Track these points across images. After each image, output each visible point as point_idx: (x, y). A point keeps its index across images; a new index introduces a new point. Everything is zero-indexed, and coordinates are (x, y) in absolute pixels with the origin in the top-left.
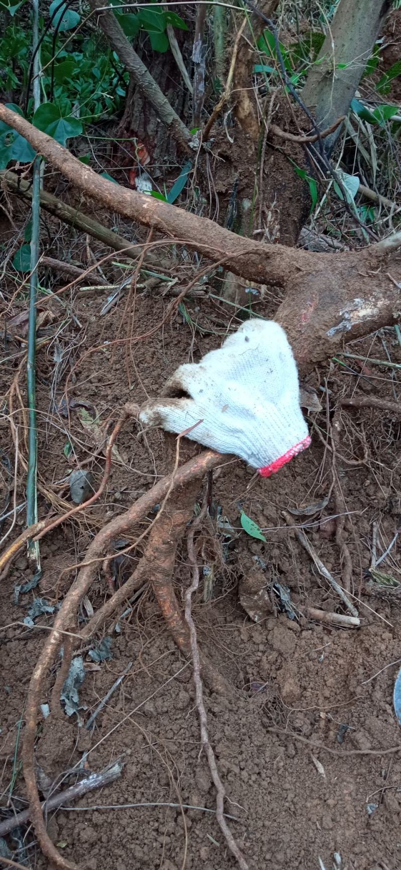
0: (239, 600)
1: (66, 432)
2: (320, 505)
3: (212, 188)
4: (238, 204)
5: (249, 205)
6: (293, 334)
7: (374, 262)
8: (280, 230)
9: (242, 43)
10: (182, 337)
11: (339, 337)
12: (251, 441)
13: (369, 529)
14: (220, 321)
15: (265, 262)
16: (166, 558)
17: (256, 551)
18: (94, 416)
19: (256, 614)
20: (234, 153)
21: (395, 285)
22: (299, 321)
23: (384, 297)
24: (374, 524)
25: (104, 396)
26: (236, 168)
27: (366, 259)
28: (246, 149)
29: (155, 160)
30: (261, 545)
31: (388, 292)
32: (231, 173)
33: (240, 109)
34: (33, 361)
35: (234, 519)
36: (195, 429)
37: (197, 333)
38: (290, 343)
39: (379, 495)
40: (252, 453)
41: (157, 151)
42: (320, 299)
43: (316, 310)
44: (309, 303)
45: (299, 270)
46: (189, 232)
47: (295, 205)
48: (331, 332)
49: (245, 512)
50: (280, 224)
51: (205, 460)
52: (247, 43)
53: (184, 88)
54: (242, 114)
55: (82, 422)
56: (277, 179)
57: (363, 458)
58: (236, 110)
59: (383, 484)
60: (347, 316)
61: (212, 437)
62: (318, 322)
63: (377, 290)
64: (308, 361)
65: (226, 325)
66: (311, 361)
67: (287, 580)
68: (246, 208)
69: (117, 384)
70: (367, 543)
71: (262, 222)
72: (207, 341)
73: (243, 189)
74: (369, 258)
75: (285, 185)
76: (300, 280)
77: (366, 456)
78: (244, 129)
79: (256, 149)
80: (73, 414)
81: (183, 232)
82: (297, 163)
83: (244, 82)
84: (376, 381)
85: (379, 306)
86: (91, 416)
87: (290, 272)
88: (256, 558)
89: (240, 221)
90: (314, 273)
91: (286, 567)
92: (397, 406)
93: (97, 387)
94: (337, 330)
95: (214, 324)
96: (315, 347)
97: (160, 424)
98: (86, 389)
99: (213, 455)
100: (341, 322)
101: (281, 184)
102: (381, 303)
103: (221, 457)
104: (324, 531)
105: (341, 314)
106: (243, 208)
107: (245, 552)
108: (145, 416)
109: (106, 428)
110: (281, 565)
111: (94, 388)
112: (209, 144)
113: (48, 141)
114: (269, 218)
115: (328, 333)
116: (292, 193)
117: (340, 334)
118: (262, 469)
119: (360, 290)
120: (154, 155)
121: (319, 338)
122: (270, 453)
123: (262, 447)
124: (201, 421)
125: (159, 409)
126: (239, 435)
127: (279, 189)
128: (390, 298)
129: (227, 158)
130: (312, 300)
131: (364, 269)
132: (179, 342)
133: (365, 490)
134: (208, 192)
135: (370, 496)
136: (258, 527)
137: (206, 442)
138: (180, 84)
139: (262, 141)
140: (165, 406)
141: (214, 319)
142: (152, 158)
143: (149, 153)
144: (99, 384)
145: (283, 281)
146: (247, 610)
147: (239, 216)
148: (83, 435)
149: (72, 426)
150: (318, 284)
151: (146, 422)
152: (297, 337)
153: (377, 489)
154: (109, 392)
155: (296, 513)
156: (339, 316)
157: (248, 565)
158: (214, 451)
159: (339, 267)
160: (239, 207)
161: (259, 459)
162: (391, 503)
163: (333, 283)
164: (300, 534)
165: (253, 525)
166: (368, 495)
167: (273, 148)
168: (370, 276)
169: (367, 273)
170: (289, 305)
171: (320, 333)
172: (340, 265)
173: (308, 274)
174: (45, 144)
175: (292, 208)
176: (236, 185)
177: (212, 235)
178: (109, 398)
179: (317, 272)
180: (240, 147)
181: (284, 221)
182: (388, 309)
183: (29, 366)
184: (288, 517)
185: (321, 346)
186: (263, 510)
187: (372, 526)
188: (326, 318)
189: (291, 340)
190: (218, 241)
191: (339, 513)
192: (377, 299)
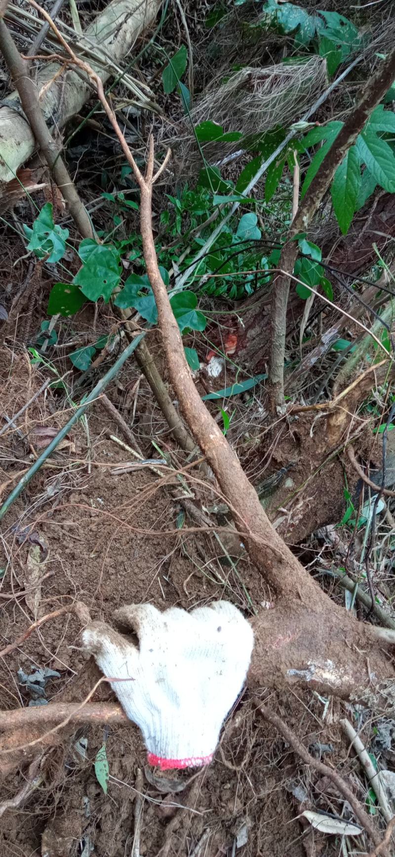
0: (43, 831)
1: (9, 559)
2: (174, 785)
3: (271, 450)
4: (282, 478)
5: (291, 485)
6: (260, 649)
7: (363, 641)
8: (301, 521)
9: (370, 376)
10: (164, 543)
11: (295, 681)
12: (161, 726)
13: (201, 832)
14: (203, 552)
15: (276, 563)
16: (9, 761)
17: (90, 793)
18: (42, 560)
19: (48, 851)
20: (307, 442)
21: (367, 672)
22: (272, 642)
23: (352, 675)
24: (208, 830)
25: (64, 546)
26: (300, 453)
27: (359, 634)
28: (318, 446)
29: (238, 356)
30: (99, 791)
31: (358, 674)
32: (294, 452)
33: (334, 417)
34: (30, 479)
35: (93, 747)
36: (123, 683)
37: (179, 550)
38: (252, 657)
39: (230, 805)
40: (154, 737)
41: (244, 351)
42: (300, 637)
43: (292, 644)
44: (289, 632)
45: (299, 596)
46: (232, 487)
47: (325, 511)
48: (291, 672)
49: (107, 746)
50: (304, 515)
51: (110, 713)
52: (374, 380)
53: (297, 325)
54: (333, 422)
55: (29, 557)
56: (325, 483)
57: (239, 764)
58: (330, 416)
59: (239, 797)
60: (313, 669)
61: (132, 699)
62: (286, 656)
63: (351, 665)
64: (256, 680)
65: (206, 559)
66: (258, 682)
67: (98, 838)
68: (286, 486)
69: (82, 543)
70: (190, 844)
71: (291, 506)
72: (181, 562)
73: (294, 472)
74: (361, 635)
75: (328, 492)
76: (295, 607)
77: (243, 764)
78: (327, 432)
79: (325, 451)
80: (26, 544)
81: (227, 482)
82: (348, 482)
83: (351, 402)
84: (294, 698)
85: (343, 679)
86: (40, 557)
87: (290, 591)
88: (86, 800)
89: (275, 491)
90: (310, 610)
91: (106, 827)
92: (298, 745)
93: (64, 534)
94: (297, 674)
95: (197, 551)
96: (270, 673)
97: (96, 653)
98: (54, 530)
99: (120, 713)
100: (305, 669)
101: (325, 488)
102: (347, 678)
103: (125, 720)
104: (162, 811)
105: (309, 664)
106: (284, 484)
107: (80, 787)
108: (88, 636)
109: (45, 577)
110: (102, 821)
111: (61, 534)
112: (292, 418)
113: (173, 327)
114: (298, 506)
115: (288, 671)
116: (329, 501)
117: (297, 679)
118: (152, 754)
119: (337, 655)
120: (240, 353)
121: (279, 670)
122: (169, 749)
123: (167, 738)
124: (132, 679)
125: (105, 641)
126: (155, 713)
127: (321, 491)
128: (357, 680)
129: (298, 439)
130: (293, 633)
131: (351, 639)
132: (159, 544)
133: (221, 792)
134: (265, 450)
135: (221, 800)
136: (108, 772)
137: (123, 699)
138: (296, 320)
139: (335, 450)
140: (112, 642)
141: (200, 547)
142: (236, 352)
143: (237, 348)
144: (67, 534)
145: (281, 592)
146: (43, 844)
147: (277, 487)
148: (21, 569)
149: (18, 555)
150: (307, 622)
151: (86, 643)
152: (261, 654)
153: (231, 799)
154: (71, 545)
155: (150, 780)
156: (306, 664)
157: (75, 803)
158: (123, 711)
159: (332, 621)
160: (281, 481)
161: (156, 746)
162: (235, 820)
163: (320, 632)
164: (139, 802)
165: (105, 766)
166: (220, 798)
167: (338, 459)
168: (352, 649)
169: (352, 645)
170: (273, 621)
171: (282, 667)
172: (334, 620)
173: (304, 607)
174: (169, 327)
175: (321, 511)
176: (291, 465)
177: (248, 505)
178: (67, 551)
179: (312, 611)
180: (314, 441)
181: (308, 516)
182: (350, 687)
183: (22, 480)
184: (140, 778)
185: (275, 677)
186: (123, 755)
187: (205, 831)
188: (295, 657)
189: (255, 653)
190: (249, 513)
191: (185, 805)
192: (346, 673)
